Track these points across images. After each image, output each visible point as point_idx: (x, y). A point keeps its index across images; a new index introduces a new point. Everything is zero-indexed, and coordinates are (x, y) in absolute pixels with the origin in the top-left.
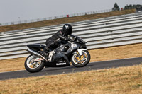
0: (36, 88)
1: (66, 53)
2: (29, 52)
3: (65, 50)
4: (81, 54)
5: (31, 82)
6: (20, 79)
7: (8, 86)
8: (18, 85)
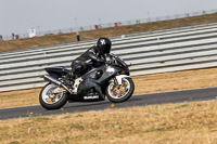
0: (175, 121)
1: (99, 81)
2: (46, 80)
3: (98, 77)
4: (120, 83)
5: (167, 112)
6: (151, 106)
7: (132, 117)
8: (147, 116)
